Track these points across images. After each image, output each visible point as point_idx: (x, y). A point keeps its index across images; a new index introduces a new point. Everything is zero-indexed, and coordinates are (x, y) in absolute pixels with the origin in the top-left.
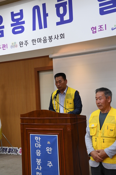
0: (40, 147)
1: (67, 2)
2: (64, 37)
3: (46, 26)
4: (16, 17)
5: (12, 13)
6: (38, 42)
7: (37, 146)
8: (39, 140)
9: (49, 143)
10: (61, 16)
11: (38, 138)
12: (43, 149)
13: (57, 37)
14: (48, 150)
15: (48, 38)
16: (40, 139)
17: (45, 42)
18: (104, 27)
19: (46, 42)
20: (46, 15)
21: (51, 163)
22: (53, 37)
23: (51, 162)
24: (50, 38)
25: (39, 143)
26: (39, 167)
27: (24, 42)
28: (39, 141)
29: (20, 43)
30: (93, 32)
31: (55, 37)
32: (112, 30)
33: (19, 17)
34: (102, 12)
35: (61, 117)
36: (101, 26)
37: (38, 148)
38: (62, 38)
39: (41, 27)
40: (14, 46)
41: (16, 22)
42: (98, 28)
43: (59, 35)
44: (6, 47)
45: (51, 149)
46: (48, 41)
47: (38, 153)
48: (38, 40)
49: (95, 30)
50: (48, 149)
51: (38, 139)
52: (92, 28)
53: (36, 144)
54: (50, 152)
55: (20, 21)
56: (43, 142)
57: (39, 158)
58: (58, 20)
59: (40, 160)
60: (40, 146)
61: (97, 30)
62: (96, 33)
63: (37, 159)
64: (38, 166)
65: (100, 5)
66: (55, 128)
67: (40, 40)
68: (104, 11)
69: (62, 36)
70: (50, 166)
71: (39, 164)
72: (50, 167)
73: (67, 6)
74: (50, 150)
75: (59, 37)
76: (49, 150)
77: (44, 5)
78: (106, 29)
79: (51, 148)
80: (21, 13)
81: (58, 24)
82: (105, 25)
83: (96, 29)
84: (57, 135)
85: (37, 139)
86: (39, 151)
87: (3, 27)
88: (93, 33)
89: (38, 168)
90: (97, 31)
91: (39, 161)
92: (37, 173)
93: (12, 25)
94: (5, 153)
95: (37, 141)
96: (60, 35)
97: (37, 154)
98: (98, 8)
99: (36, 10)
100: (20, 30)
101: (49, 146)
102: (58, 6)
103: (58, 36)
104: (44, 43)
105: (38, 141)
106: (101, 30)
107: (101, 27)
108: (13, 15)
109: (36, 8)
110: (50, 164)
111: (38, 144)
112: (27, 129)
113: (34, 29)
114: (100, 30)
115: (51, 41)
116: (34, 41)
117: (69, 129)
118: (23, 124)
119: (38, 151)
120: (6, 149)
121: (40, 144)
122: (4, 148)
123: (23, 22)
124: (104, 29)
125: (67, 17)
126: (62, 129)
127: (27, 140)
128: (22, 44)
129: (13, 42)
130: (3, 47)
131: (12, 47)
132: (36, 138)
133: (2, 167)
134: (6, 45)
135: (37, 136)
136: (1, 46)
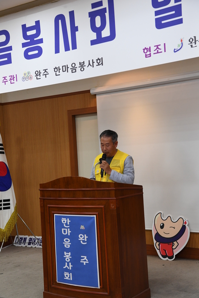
0: (69, 234)
1: (106, 8)
2: (102, 64)
3: (74, 47)
4: (29, 33)
5: (24, 26)
6: (63, 71)
7: (65, 232)
8: (68, 224)
9: (82, 227)
10: (98, 31)
11: (66, 221)
12: (74, 238)
13: (91, 64)
14: (81, 239)
15: (78, 65)
16: (69, 221)
17: (74, 71)
18: (162, 47)
19: (76, 72)
20: (74, 29)
21: (85, 258)
22: (86, 64)
23: (86, 257)
24: (82, 65)
25: (67, 228)
26: (68, 265)
27: (42, 72)
28: (68, 225)
29: (37, 73)
30: (146, 55)
31: (89, 64)
32: (175, 52)
33: (34, 32)
34: (159, 25)
35: (101, 188)
36: (157, 46)
37: (67, 236)
38: (99, 65)
39: (67, 49)
40: (27, 77)
41: (29, 41)
42: (153, 49)
43: (95, 61)
44: (15, 79)
45: (86, 237)
46: (78, 69)
47: (67, 244)
48: (64, 67)
49: (148, 53)
50: (81, 236)
51: (67, 221)
52: (144, 50)
53: (63, 229)
54: (84, 241)
55: (35, 39)
56: (74, 226)
57: (68, 250)
58: (94, 36)
59: (70, 253)
60: (69, 232)
61: (152, 52)
62: (150, 56)
63: (65, 253)
64: (66, 263)
65: (157, 13)
66: (91, 205)
67: (66, 68)
68: (163, 22)
69: (100, 62)
71: (68, 260)
72: (85, 264)
73: (107, 14)
74: (84, 238)
75: (96, 64)
76: (82, 238)
77: (72, 14)
78: (165, 51)
79: (85, 235)
80: (37, 26)
81: (93, 43)
82: (165, 44)
83: (150, 51)
84: (95, 216)
85: (64, 222)
86: (68, 241)
87: (10, 48)
88: (146, 57)
89: (66, 266)
90: (152, 54)
91: (68, 256)
92: (66, 274)
93: (24, 45)
94: (22, 245)
95: (64, 225)
96: (97, 60)
97: (65, 245)
98: (154, 18)
99: (60, 21)
100: (36, 52)
101: (83, 232)
102: (92, 16)
103: (93, 62)
104: (72, 72)
105: (66, 224)
106: (158, 52)
107: (158, 48)
108: (25, 29)
109: (60, 17)
110: (85, 261)
111: (66, 230)
112: (49, 207)
113: (57, 51)
114: (156, 51)
115: (82, 69)
116: (57, 69)
117: (113, 206)
118: (44, 199)
119: (66, 240)
120: (25, 239)
121: (69, 229)
122: (21, 238)
123: (41, 41)
124: (163, 50)
125: (106, 33)
126: (103, 206)
127: (50, 223)
128: (40, 74)
129: (26, 72)
130: (10, 80)
131: (24, 79)
132: (63, 220)
133: (17, 266)
134: (15, 76)
135: (64, 217)
136: (8, 78)
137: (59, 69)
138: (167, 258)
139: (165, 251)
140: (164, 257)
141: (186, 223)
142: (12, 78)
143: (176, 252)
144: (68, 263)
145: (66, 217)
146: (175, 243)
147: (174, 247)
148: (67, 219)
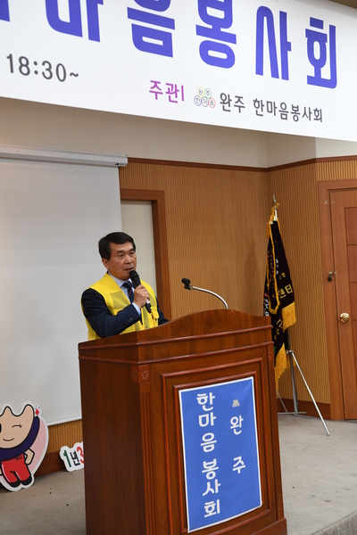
0: (212, 424)
1: (326, 35)
2: (321, 119)
3: (286, 76)
6: (268, 111)
7: (204, 422)
8: (211, 403)
9: (236, 403)
11: (206, 398)
12: (221, 428)
14: (235, 425)
15: (289, 109)
16: (212, 397)
19: (286, 119)
20: (286, 46)
21: (240, 461)
23: (240, 458)
24: (296, 111)
25: (209, 412)
26: (213, 486)
27: (234, 99)
28: (211, 406)
29: (223, 97)
31: (305, 113)
37: (209, 429)
38: (317, 119)
39: (275, 74)
41: (210, 27)
43: (312, 111)
44: (179, 94)
45: (240, 420)
46: (291, 117)
47: (209, 443)
48: (270, 105)
50: (235, 421)
51: (208, 399)
53: (200, 417)
54: (238, 429)
55: (222, 29)
56: (221, 406)
57: (210, 457)
58: (311, 72)
59: (215, 462)
60: (213, 418)
63: (205, 464)
64: (209, 484)
66: (246, 359)
67: (272, 107)
69: (318, 116)
70: (239, 469)
71: (211, 475)
72: (239, 472)
75: (313, 116)
76: (236, 423)
77: (283, 17)
79: (241, 417)
80: (227, 6)
81: (310, 80)
84: (252, 378)
85: (203, 401)
86: (209, 437)
89: (209, 489)
91: (210, 468)
92: (208, 505)
93: (200, 30)
95: (204, 407)
96: (315, 111)
97: (204, 448)
99: (265, 18)
100: (223, 56)
101: (237, 412)
102: (310, 37)
103: (310, 113)
104: (281, 118)
105: (208, 405)
109: (266, 13)
110: (240, 465)
111: (207, 416)
112: (166, 378)
113: (259, 71)
115: (295, 118)
116: (258, 103)
117: (271, 357)
118: (150, 364)
119: (207, 438)
121: (212, 414)
125: (326, 73)
126: (260, 359)
128: (229, 102)
129: (204, 89)
130: (169, 92)
131: (199, 100)
132: (202, 399)
134: (179, 88)
135: (201, 392)
136: (164, 88)
137: (263, 106)
138: (21, 486)
139: (14, 473)
140: (14, 485)
141: (37, 412)
142: (173, 90)
143: (33, 469)
144: (212, 482)
145: (207, 391)
146: (28, 452)
147: (27, 462)
148: (208, 395)
